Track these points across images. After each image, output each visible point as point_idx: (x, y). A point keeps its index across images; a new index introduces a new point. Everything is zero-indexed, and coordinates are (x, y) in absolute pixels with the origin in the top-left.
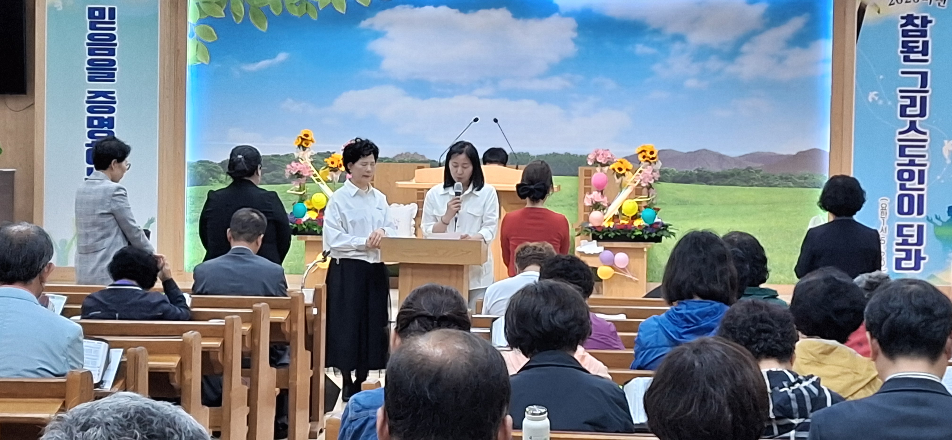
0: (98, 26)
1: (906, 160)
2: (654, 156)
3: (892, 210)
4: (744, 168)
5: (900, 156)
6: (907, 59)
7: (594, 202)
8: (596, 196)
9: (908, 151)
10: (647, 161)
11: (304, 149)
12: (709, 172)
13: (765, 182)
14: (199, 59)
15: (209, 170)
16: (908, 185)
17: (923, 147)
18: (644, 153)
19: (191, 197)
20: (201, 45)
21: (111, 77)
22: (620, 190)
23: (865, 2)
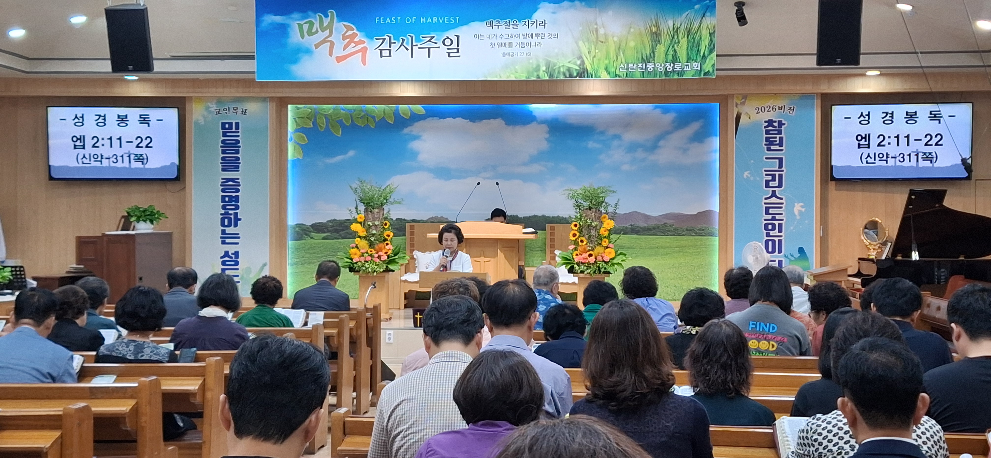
0: (228, 134)
1: (770, 217)
3: (761, 250)
4: (662, 223)
5: (766, 214)
6: (769, 149)
9: (771, 211)
12: (638, 227)
13: (676, 233)
14: (296, 156)
15: (303, 230)
16: (772, 233)
17: (781, 208)
19: (291, 248)
20: (297, 146)
21: (237, 168)
23: (740, 111)
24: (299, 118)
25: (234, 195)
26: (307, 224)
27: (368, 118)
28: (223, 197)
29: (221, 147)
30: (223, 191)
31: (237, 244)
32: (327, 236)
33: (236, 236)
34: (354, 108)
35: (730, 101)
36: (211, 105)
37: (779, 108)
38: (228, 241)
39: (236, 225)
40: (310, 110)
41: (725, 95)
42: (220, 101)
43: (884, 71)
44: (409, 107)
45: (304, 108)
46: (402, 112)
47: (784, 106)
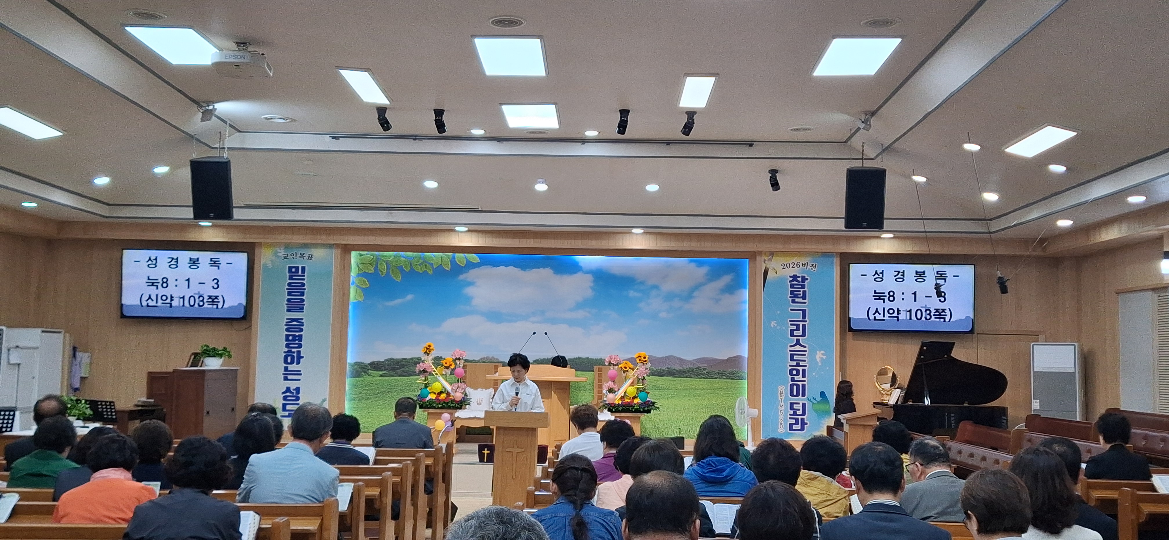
0: (294, 277)
1: (794, 363)
2: (646, 359)
3: (786, 394)
4: (696, 367)
5: (791, 360)
6: (793, 302)
7: (609, 388)
8: (610, 384)
9: (795, 357)
10: (642, 363)
11: (428, 354)
12: (674, 369)
13: (708, 376)
14: (357, 298)
15: (361, 368)
16: (796, 378)
17: (805, 355)
18: (640, 358)
19: (350, 384)
20: (359, 291)
21: (301, 309)
22: (625, 380)
23: (768, 266)
24: (361, 263)
25: (297, 334)
26: (365, 362)
27: (426, 265)
28: (287, 336)
29: (287, 289)
30: (287, 330)
31: (299, 380)
32: (384, 373)
33: (298, 373)
34: (414, 255)
35: (758, 258)
36: (279, 251)
37: (803, 264)
38: (290, 377)
39: (298, 363)
40: (372, 257)
41: (753, 252)
42: (287, 246)
43: (898, 234)
44: (465, 255)
45: (367, 254)
46: (459, 261)
47: (807, 263)
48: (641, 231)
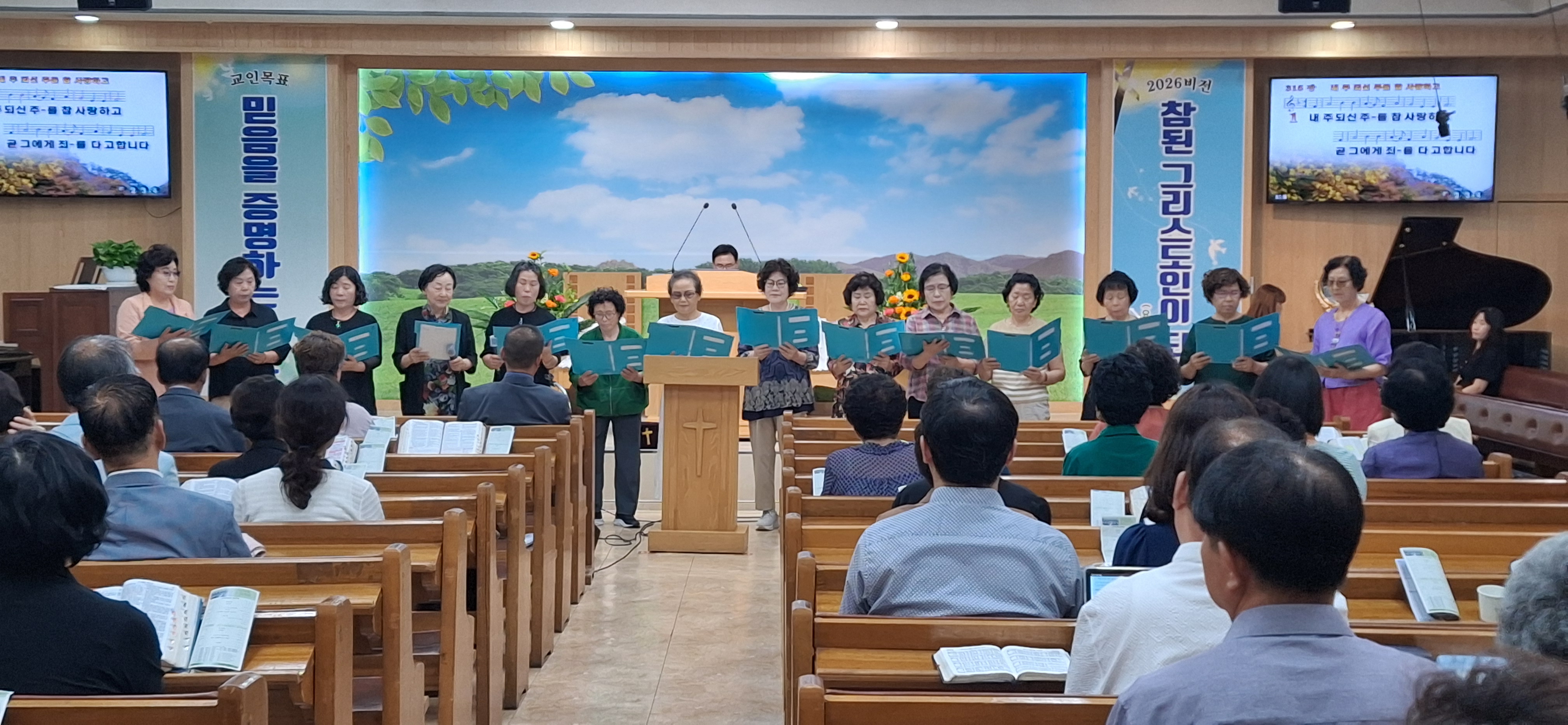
0: (255, 118)
1: (1169, 262)
4: (991, 273)
5: (1163, 257)
6: (1169, 151)
9: (1171, 252)
14: (372, 157)
15: (385, 283)
16: (1172, 289)
17: (1188, 247)
20: (375, 140)
21: (271, 177)
23: (1123, 87)
24: (377, 91)
25: (266, 222)
26: (391, 273)
27: (496, 94)
28: (248, 227)
29: (244, 140)
30: (247, 215)
33: (270, 293)
34: (474, 75)
35: (1105, 72)
36: (225, 69)
37: (1186, 81)
41: (1096, 60)
42: (240, 60)
43: (1361, 22)
44: (567, 74)
45: (385, 74)
46: (555, 84)
47: (1195, 79)
48: (894, 24)
